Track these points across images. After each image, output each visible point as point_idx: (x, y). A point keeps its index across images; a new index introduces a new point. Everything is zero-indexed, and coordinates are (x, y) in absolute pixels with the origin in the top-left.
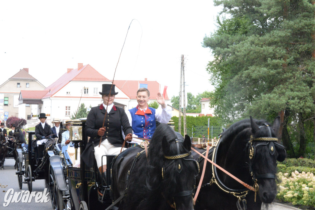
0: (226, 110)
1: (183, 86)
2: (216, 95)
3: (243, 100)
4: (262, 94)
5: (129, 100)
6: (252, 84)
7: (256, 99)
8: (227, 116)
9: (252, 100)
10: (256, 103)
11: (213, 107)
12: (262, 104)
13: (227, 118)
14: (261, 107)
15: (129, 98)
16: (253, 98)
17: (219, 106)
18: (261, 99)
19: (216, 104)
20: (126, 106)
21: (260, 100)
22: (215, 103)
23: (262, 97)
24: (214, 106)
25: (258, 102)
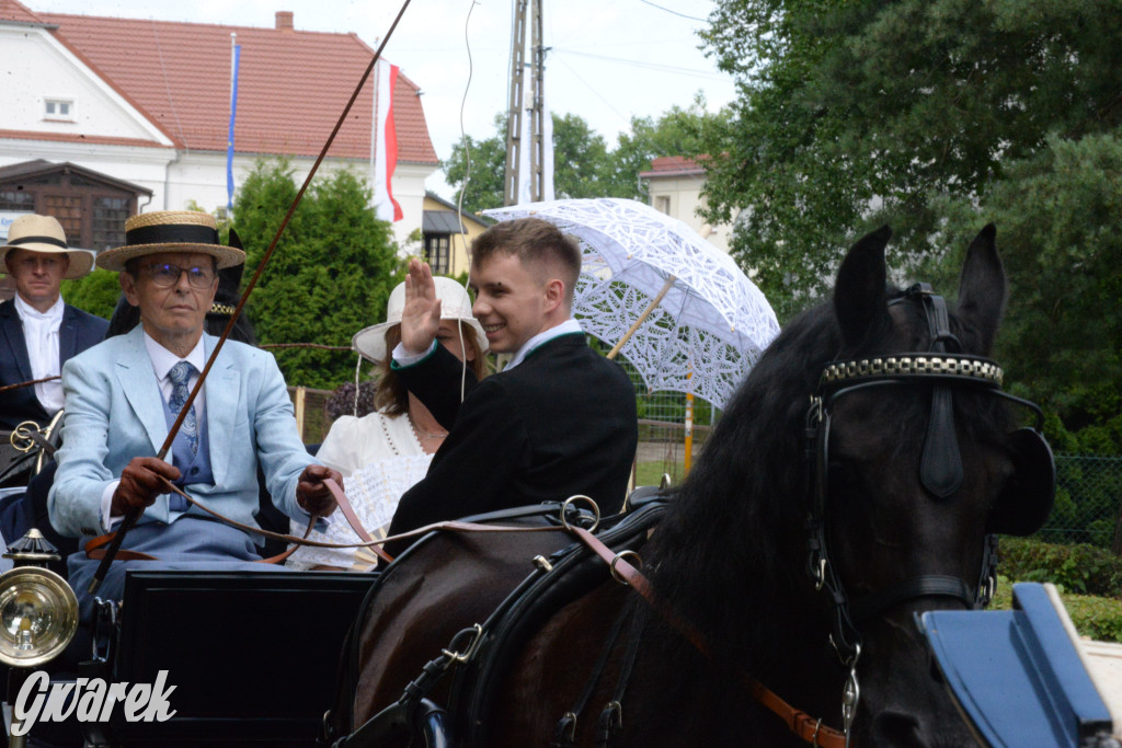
0: (808, 241)
1: (528, 74)
2: (747, 136)
3: (924, 172)
4: (1052, 137)
5: (172, 155)
6: (990, 67)
7: (1012, 166)
8: (813, 280)
9: (983, 176)
10: (1012, 195)
11: (727, 216)
12: (1050, 203)
13: (813, 292)
14: (1043, 220)
15: (165, 141)
16: (996, 165)
17: (766, 208)
18: (1048, 170)
19: (747, 195)
20: (149, 193)
21: (1042, 178)
22: (742, 189)
23: (1052, 156)
24: (734, 212)
25: (1024, 192)
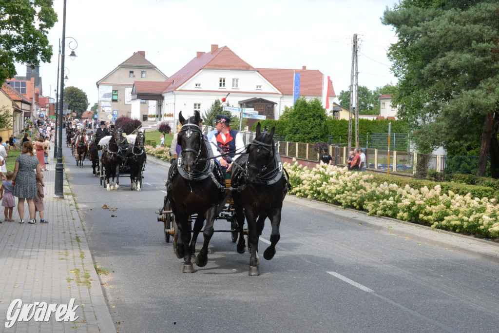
0: (413, 112)
1: (355, 78)
2: (400, 90)
3: (437, 97)
4: (463, 90)
5: (281, 96)
6: (450, 77)
7: (455, 96)
8: (415, 120)
9: (449, 98)
10: (455, 102)
11: (396, 107)
12: (462, 104)
13: (414, 123)
14: (461, 107)
15: (280, 93)
16: (451, 96)
17: (404, 105)
18: (462, 97)
19: (401, 102)
20: (277, 104)
21: (461, 99)
22: (399, 101)
23: (463, 94)
24: (398, 106)
25: (457, 101)
